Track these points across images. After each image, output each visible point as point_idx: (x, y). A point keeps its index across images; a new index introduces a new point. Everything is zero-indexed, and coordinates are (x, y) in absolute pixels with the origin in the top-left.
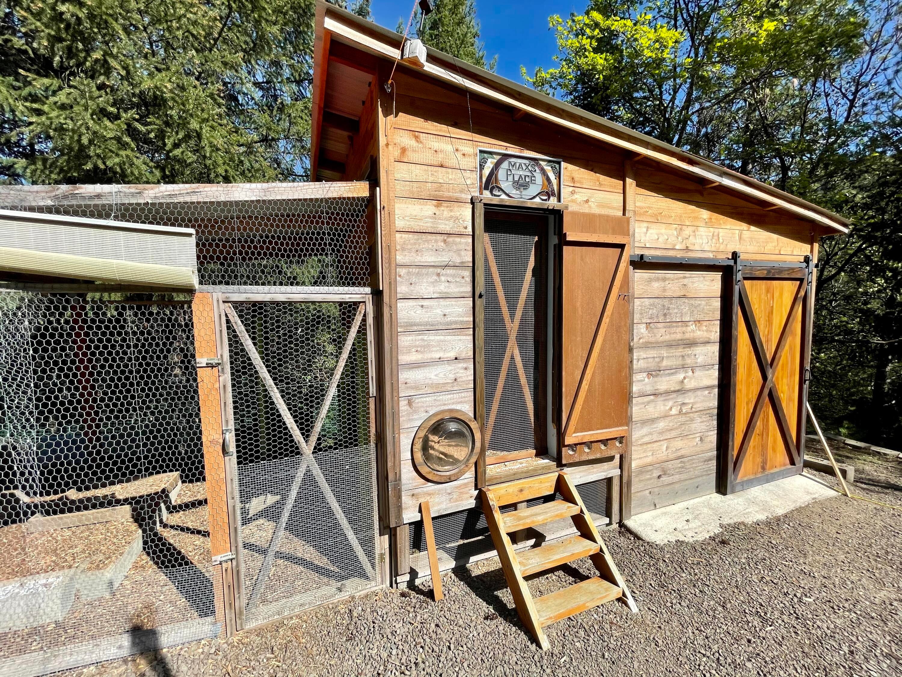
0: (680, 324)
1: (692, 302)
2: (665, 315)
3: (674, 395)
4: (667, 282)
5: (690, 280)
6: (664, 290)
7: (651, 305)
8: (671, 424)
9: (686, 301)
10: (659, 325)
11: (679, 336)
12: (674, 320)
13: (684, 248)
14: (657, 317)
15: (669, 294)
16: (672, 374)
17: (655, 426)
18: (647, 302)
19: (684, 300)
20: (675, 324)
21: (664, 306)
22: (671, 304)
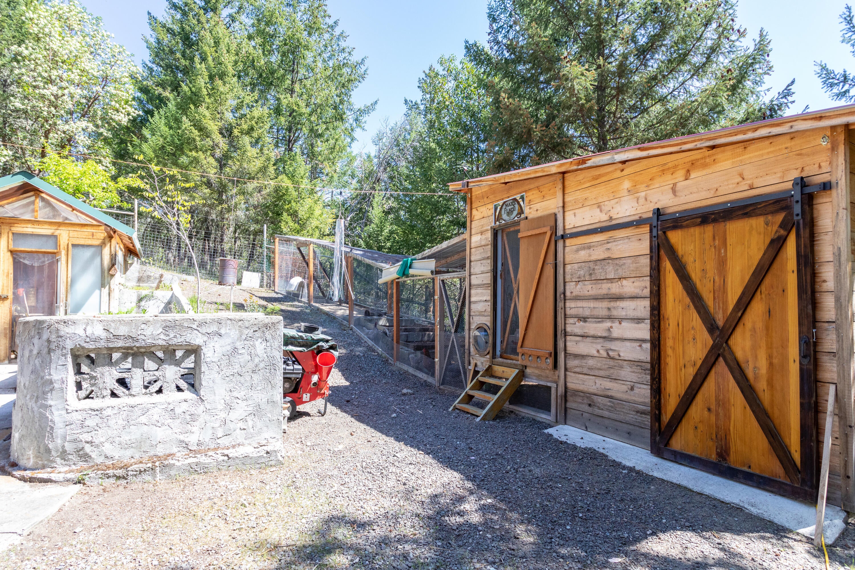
0: (605, 281)
1: (617, 262)
2: (591, 274)
3: (601, 340)
4: (592, 249)
5: (614, 244)
6: (590, 256)
7: (579, 268)
8: (599, 365)
9: (610, 261)
10: (586, 283)
11: (604, 291)
12: (598, 278)
13: (608, 218)
14: (584, 276)
15: (594, 258)
16: (599, 322)
17: (585, 361)
18: (576, 266)
19: (607, 261)
20: (600, 282)
21: (590, 267)
22: (596, 265)
